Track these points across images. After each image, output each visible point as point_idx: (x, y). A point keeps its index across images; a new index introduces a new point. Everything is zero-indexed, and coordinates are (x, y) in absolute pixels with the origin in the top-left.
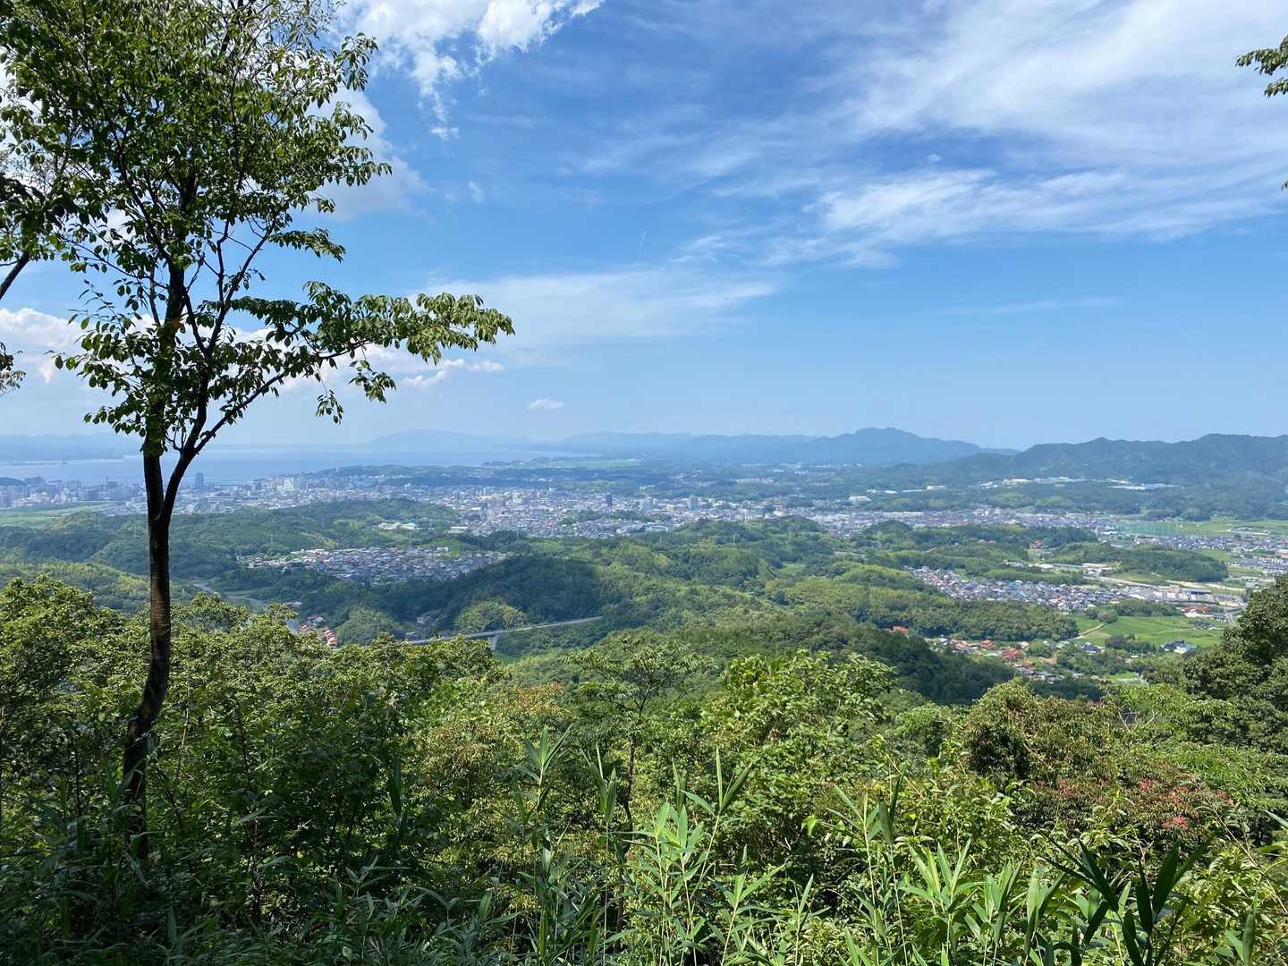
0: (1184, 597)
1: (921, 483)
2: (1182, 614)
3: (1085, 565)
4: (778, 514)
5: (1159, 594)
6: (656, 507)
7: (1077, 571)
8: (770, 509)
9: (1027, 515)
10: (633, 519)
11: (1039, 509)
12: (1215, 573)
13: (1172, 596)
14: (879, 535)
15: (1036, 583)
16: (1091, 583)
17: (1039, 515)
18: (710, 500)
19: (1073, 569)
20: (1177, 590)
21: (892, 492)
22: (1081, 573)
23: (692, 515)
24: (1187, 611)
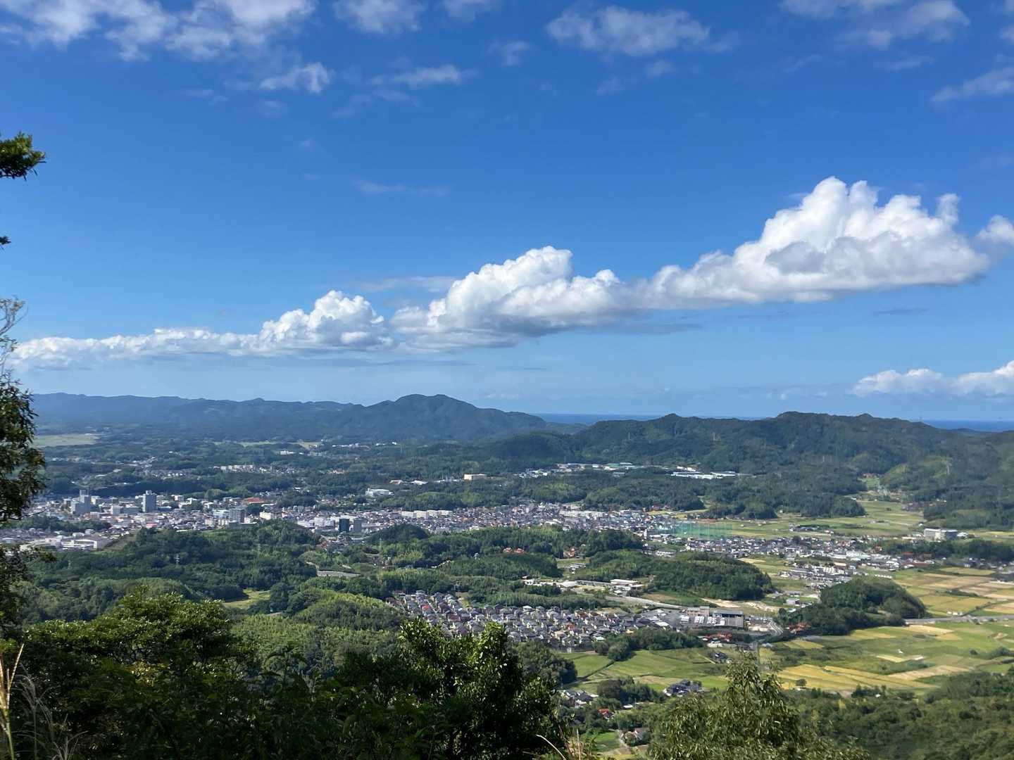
0: (712, 621)
1: (459, 471)
2: (701, 645)
3: (614, 582)
4: (266, 516)
5: (685, 618)
6: (95, 508)
7: (603, 589)
8: (255, 510)
9: (573, 513)
10: (53, 529)
11: (591, 506)
12: (755, 588)
13: (699, 619)
14: (381, 546)
15: (547, 607)
16: (615, 606)
17: (587, 512)
18: (176, 497)
19: (600, 587)
20: (707, 612)
21: (421, 483)
22: (607, 592)
23: (142, 520)
24: (709, 641)
